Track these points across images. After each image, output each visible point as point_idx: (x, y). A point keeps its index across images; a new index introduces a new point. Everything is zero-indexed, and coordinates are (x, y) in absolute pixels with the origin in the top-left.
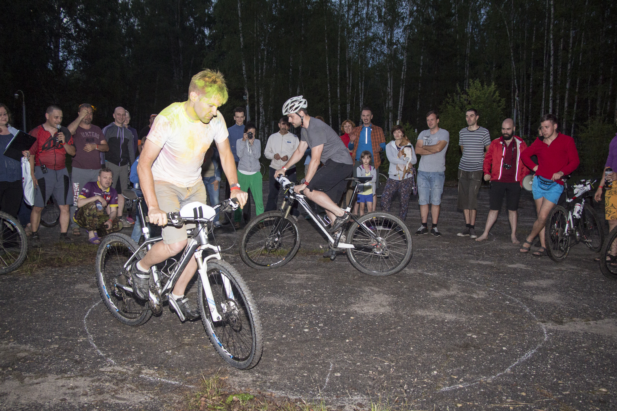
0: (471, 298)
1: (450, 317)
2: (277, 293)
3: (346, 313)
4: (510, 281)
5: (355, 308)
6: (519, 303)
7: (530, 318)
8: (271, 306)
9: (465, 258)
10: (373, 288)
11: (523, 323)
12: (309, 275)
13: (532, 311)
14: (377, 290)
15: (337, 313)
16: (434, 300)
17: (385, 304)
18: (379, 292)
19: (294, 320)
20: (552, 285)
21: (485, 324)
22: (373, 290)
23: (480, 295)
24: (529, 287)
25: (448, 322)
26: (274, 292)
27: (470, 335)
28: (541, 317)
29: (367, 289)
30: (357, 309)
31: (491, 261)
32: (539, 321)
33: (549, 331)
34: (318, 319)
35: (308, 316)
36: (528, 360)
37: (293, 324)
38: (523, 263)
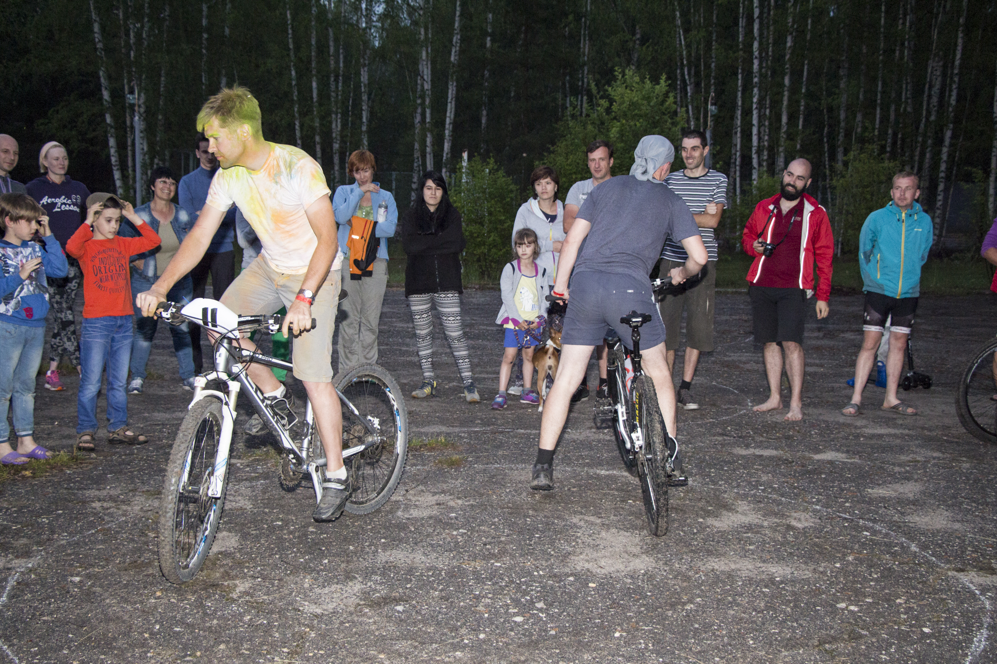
0: (790, 527)
1: (779, 571)
2: (401, 541)
3: (572, 575)
4: (842, 490)
5: (580, 563)
6: (887, 535)
7: (931, 566)
8: (411, 570)
9: (723, 445)
10: (586, 518)
11: (922, 575)
12: (441, 498)
13: (924, 547)
14: (599, 521)
15: (555, 576)
16: (724, 537)
17: (637, 550)
18: (607, 527)
19: (477, 598)
20: (923, 493)
21: (857, 582)
22: (592, 524)
23: (802, 520)
24: (883, 499)
25: (782, 582)
26: (395, 542)
27: (842, 605)
28: (948, 562)
29: (575, 520)
30: (587, 565)
31: (776, 449)
32: (949, 569)
33: (984, 590)
34: (525, 593)
35: (502, 588)
36: (984, 650)
37: (481, 608)
38: (838, 450)
